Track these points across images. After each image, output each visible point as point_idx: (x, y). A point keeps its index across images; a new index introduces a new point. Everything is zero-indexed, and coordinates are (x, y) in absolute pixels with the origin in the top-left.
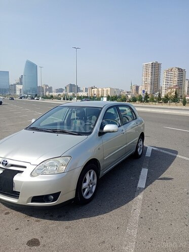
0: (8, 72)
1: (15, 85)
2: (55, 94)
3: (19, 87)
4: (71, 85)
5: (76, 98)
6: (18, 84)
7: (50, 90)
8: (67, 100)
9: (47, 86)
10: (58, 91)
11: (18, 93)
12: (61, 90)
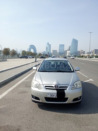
0: (64, 45)
1: (67, 51)
2: (86, 55)
3: (68, 52)
4: (96, 50)
5: (95, 57)
6: (68, 50)
7: (84, 53)
8: (90, 58)
9: (82, 51)
10: (88, 53)
11: (68, 55)
12: (90, 53)
